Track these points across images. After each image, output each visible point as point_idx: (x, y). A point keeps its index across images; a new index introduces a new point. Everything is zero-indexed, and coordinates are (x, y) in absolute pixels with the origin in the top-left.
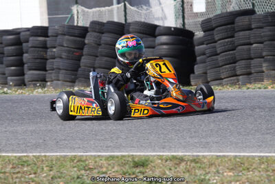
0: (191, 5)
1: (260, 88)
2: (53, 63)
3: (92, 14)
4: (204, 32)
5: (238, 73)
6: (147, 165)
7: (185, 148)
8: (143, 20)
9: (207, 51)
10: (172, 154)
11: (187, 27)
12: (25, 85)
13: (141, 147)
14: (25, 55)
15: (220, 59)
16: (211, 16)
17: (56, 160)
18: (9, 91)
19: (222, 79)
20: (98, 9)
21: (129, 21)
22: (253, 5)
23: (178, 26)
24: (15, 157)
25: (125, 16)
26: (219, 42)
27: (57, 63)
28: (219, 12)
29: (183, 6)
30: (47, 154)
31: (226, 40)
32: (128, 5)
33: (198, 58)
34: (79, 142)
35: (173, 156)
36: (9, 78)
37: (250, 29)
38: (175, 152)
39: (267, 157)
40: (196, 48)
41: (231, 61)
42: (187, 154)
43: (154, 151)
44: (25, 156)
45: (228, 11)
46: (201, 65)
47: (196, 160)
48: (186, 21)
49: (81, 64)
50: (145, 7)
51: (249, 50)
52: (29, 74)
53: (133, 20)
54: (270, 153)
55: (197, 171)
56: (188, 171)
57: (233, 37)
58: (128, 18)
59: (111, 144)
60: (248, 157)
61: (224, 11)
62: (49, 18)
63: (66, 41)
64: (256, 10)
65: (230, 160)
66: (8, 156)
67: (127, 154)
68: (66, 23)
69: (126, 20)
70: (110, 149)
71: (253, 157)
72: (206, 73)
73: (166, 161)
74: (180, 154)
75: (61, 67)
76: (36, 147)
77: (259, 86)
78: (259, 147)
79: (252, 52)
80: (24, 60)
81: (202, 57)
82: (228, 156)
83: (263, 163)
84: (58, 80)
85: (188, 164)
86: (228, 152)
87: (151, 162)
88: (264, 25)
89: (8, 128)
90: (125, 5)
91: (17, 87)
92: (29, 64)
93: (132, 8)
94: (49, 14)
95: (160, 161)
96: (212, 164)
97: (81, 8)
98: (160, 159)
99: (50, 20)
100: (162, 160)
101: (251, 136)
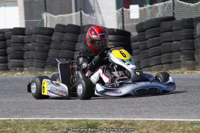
0: (129, 13)
1: (178, 73)
2: (28, 54)
3: (57, 19)
4: (138, 32)
5: (162, 62)
6: (97, 127)
7: (124, 115)
8: (94, 24)
9: (141, 46)
10: (115, 119)
11: (126, 29)
12: (8, 70)
13: (92, 114)
14: (8, 48)
15: (149, 52)
16: (143, 21)
17: (31, 123)
19: (151, 66)
20: (61, 15)
21: (84, 24)
22: (174, 13)
23: (119, 28)
24: (1, 120)
25: (81, 20)
26: (149, 40)
27: (31, 54)
28: (149, 18)
29: (123, 14)
30: (24, 119)
31: (154, 38)
32: (83, 13)
33: (134, 52)
34: (48, 110)
35: (115, 120)
37: (172, 31)
38: (117, 118)
39: (184, 122)
40: (133, 44)
41: (158, 54)
42: (126, 119)
43: (102, 117)
44: (8, 120)
45: (156, 17)
46: (136, 56)
47: (132, 124)
48: (125, 25)
49: (49, 55)
51: (170, 46)
52: (11, 62)
53: (87, 24)
54: (186, 119)
57: (159, 36)
58: (83, 22)
59: (71, 112)
60: (170, 121)
61: (153, 18)
63: (38, 38)
64: (176, 17)
65: (157, 123)
67: (82, 119)
68: (38, 25)
69: (81, 23)
70: (70, 115)
71: (174, 122)
72: (139, 62)
73: (111, 124)
74: (121, 119)
75: (34, 57)
76: (16, 113)
77: (178, 71)
78: (178, 115)
79: (172, 47)
80: (8, 52)
81: (136, 50)
82: (155, 121)
83: (181, 126)
84: (32, 66)
85: (127, 126)
87: (100, 124)
88: (182, 28)
90: (81, 13)
91: (2, 71)
92: (11, 55)
93: (86, 15)
94: (26, 19)
95: (106, 124)
96: (144, 127)
97: (49, 15)
98: (106, 123)
99: (27, 23)
100: (108, 123)
101: (172, 107)
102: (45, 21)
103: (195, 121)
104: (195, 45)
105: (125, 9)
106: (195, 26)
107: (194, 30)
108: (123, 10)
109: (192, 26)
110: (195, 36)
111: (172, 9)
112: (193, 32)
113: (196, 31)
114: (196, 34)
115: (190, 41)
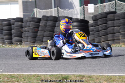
0: (88, 9)
1: (118, 46)
2: (25, 34)
3: (42, 13)
4: (93, 21)
5: (109, 39)
6: (68, 79)
7: (85, 71)
8: (66, 15)
9: (95, 30)
11: (86, 19)
12: (13, 44)
13: (65, 71)
14: (13, 30)
15: (100, 33)
16: (97, 14)
17: (27, 76)
18: (5, 46)
19: (101, 42)
20: (46, 10)
21: (60, 16)
23: (82, 18)
24: (9, 74)
25: (58, 13)
26: (100, 25)
27: (27, 34)
28: (100, 12)
29: (84, 9)
30: (23, 73)
31: (103, 25)
33: (91, 33)
34: (37, 68)
35: (80, 75)
36: (5, 40)
37: (114, 20)
38: (81, 73)
39: (122, 76)
40: (90, 28)
41: (106, 34)
42: (86, 74)
43: (71, 73)
44: (13, 74)
45: (104, 12)
46: (92, 36)
47: (90, 77)
48: (85, 16)
49: (38, 35)
50: (67, 10)
51: (114, 29)
52: (14, 39)
53: (62, 15)
54: (123, 74)
55: (91, 81)
56: (87, 81)
57: (106, 23)
58: (59, 14)
59: (52, 69)
60: (114, 76)
61: (103, 12)
62: (23, 14)
63: (31, 24)
64: (117, 11)
65: (105, 77)
66: (5, 74)
67: (59, 74)
68: (31, 16)
69: (58, 15)
70: (51, 71)
71: (116, 76)
72: (94, 39)
73: (77, 77)
74: (83, 74)
75: (29, 36)
76: (18, 70)
77: (118, 45)
78: (119, 72)
79: (115, 30)
80: (12, 33)
81: (92, 32)
82: (104, 75)
83: (120, 78)
84: (28, 42)
85: (87, 78)
86: (104, 73)
87: (70, 77)
88: (121, 18)
89: (5, 62)
90: (58, 9)
91: (9, 45)
92: (15, 34)
93: (61, 10)
94: (23, 12)
95: (74, 77)
96: (97, 79)
97: (38, 10)
99: (24, 15)
101: (115, 67)
102: (35, 14)
105: (85, 6)
108: (84, 7)
111: (115, 6)
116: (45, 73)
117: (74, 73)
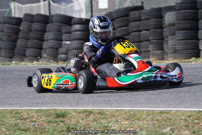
0: (97, 3)
3: (24, 9)
6: (66, 116)
7: (93, 104)
8: (62, 13)
10: (84, 108)
13: (61, 104)
16: (112, 10)
20: (29, 5)
21: (52, 13)
22: (142, 2)
23: (88, 18)
25: (50, 10)
26: (118, 29)
28: (117, 8)
29: (91, 3)
31: (123, 28)
32: (51, 2)
34: (16, 100)
35: (84, 110)
37: (140, 20)
38: (86, 107)
39: (153, 111)
42: (95, 108)
43: (71, 106)
45: (124, 7)
47: (101, 113)
48: (94, 14)
49: (18, 45)
50: (64, 4)
51: (139, 35)
53: (55, 13)
54: (155, 108)
55: (102, 120)
56: (96, 120)
57: (127, 26)
58: (51, 11)
59: (40, 102)
60: (139, 111)
61: (121, 7)
63: (6, 28)
64: (144, 6)
65: (126, 113)
67: (51, 108)
68: (6, 15)
69: (50, 13)
71: (143, 111)
73: (80, 113)
74: (90, 108)
75: (2, 47)
78: (147, 104)
79: (141, 37)
82: (124, 110)
83: (150, 115)
85: (96, 114)
86: (124, 107)
87: (69, 114)
88: (150, 17)
90: (49, 2)
93: (54, 4)
95: (75, 114)
96: (113, 116)
97: (17, 4)
100: (76, 112)
101: (141, 96)
102: (13, 11)
103: (164, 110)
104: (164, 34)
106: (163, 15)
107: (163, 19)
109: (161, 15)
110: (164, 26)
112: (161, 21)
113: (164, 20)
114: (165, 24)
115: (159, 30)
116: (29, 107)
117: (75, 107)
